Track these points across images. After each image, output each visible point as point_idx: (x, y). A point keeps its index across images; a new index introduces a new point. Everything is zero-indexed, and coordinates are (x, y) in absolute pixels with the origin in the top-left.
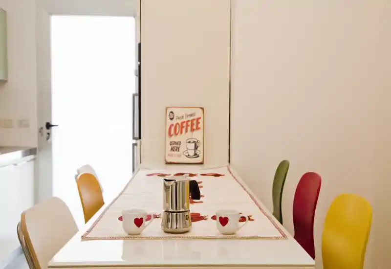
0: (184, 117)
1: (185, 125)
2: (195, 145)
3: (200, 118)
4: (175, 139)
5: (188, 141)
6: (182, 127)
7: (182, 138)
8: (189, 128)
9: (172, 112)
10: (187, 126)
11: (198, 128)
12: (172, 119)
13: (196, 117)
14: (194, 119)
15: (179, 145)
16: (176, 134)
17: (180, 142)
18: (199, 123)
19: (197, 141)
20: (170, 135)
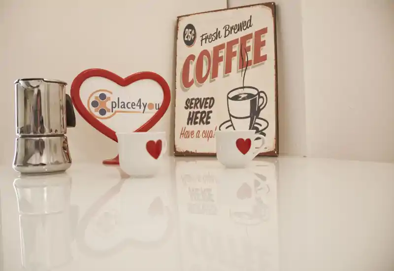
0: (222, 34)
2: (253, 104)
3: (264, 31)
4: (197, 92)
5: (231, 96)
6: (218, 59)
8: (235, 62)
9: (190, 27)
10: (230, 55)
11: (260, 59)
12: (189, 43)
14: (249, 36)
15: (210, 107)
16: (201, 80)
17: (212, 98)
18: (263, 43)
19: (259, 93)
20: (187, 84)
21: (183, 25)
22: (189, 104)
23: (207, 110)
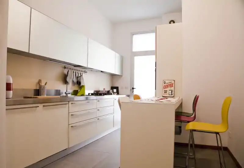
1: (168, 85)
3: (173, 83)
4: (165, 90)
7: (168, 89)
8: (170, 86)
10: (169, 86)
11: (173, 86)
16: (166, 88)
20: (164, 88)
21: (164, 81)
22: (164, 91)
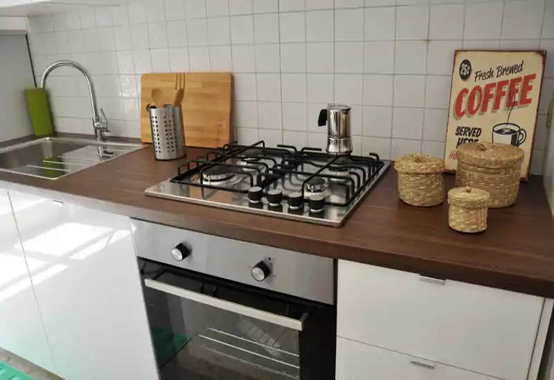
0: (495, 73)
2: (514, 138)
5: (496, 129)
6: (488, 96)
9: (466, 62)
12: (464, 78)
13: (522, 74)
14: (519, 80)
15: (477, 136)
17: (480, 129)
18: (530, 88)
19: (519, 131)
23: (475, 138)
